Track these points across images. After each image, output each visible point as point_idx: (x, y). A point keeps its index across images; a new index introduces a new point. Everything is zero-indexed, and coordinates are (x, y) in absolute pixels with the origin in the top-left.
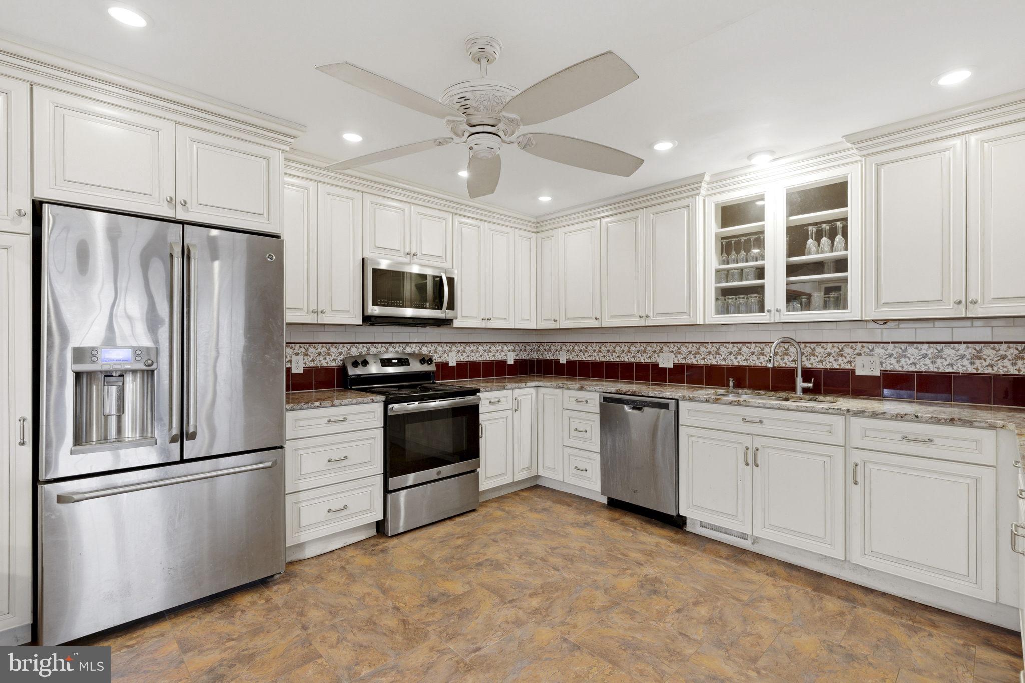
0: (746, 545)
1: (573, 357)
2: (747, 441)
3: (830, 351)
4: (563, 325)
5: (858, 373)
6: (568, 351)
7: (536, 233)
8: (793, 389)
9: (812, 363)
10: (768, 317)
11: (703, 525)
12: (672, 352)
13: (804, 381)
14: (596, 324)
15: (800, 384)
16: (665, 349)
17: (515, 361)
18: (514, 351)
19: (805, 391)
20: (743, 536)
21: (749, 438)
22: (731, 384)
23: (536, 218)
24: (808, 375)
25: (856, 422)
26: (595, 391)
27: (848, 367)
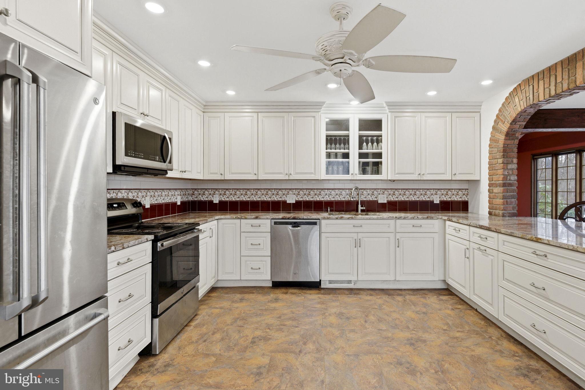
0: (351, 286)
1: (224, 198)
2: (355, 236)
3: (369, 193)
4: (228, 177)
5: (379, 202)
6: (221, 194)
7: (204, 112)
8: (357, 211)
9: (363, 198)
10: (351, 177)
11: (331, 282)
12: (294, 194)
13: (361, 207)
14: (255, 178)
15: (360, 208)
16: (290, 192)
17: (182, 202)
18: (180, 195)
19: (362, 211)
20: (349, 282)
21: (356, 234)
22: (329, 210)
23: (207, 102)
24: (363, 203)
25: (398, 221)
26: (267, 219)
27: (375, 199)
